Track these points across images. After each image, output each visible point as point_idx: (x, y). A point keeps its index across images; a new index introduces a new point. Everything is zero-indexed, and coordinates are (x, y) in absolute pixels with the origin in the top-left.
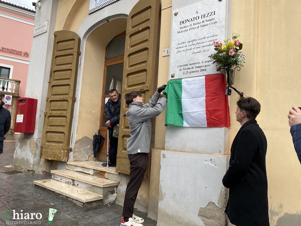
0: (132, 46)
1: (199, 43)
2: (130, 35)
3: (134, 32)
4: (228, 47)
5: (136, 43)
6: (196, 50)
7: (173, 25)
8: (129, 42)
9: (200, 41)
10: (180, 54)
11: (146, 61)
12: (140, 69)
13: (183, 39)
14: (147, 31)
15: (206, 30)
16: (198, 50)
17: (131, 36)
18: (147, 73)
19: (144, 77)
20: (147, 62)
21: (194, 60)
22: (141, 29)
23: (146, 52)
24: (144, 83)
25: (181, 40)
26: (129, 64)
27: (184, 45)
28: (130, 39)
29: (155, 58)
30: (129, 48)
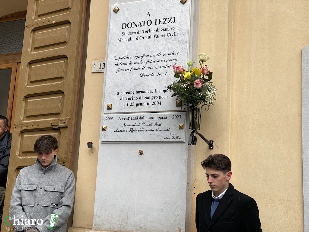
0: (36, 49)
1: (152, 62)
2: (33, 28)
3: (41, 25)
4: (193, 75)
5: (44, 45)
6: (146, 72)
7: (111, 27)
8: (31, 41)
9: (153, 59)
10: (122, 75)
11: (62, 78)
12: (52, 90)
13: (127, 52)
14: (66, 27)
15: (162, 43)
16: (150, 72)
17: (34, 30)
18: (63, 98)
19: (59, 104)
20: (65, 80)
21: (143, 87)
22: (54, 22)
23: (62, 61)
24: (57, 114)
25: (123, 53)
26: (29, 78)
27: (128, 61)
28: (32, 35)
29: (78, 74)
30: (31, 51)
